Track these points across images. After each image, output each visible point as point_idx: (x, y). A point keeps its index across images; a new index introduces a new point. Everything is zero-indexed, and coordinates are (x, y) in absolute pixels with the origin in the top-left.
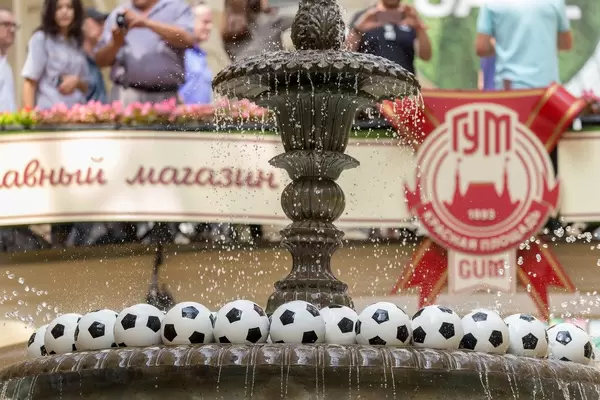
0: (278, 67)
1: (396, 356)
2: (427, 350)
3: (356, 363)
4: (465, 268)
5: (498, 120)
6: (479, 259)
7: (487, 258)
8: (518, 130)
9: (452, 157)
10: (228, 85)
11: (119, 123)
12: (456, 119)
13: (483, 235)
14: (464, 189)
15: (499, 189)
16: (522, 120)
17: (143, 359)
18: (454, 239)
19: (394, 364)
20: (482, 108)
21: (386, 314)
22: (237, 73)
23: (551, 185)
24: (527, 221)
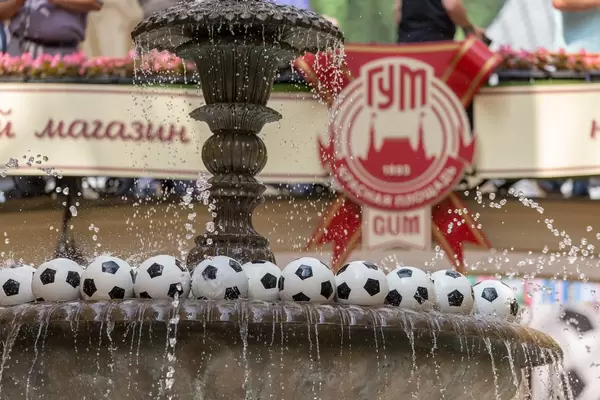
0: (199, 18)
1: (320, 312)
2: (351, 307)
3: (280, 320)
4: (380, 224)
5: (413, 75)
6: (394, 216)
7: (402, 215)
8: (434, 85)
9: (367, 111)
10: (148, 36)
11: (27, 76)
12: (371, 73)
13: (398, 191)
14: (378, 145)
15: (414, 145)
16: (438, 74)
17: (63, 314)
18: (369, 195)
19: (319, 321)
20: (397, 62)
21: (310, 270)
22: (158, 24)
23: (467, 140)
24: (443, 177)
